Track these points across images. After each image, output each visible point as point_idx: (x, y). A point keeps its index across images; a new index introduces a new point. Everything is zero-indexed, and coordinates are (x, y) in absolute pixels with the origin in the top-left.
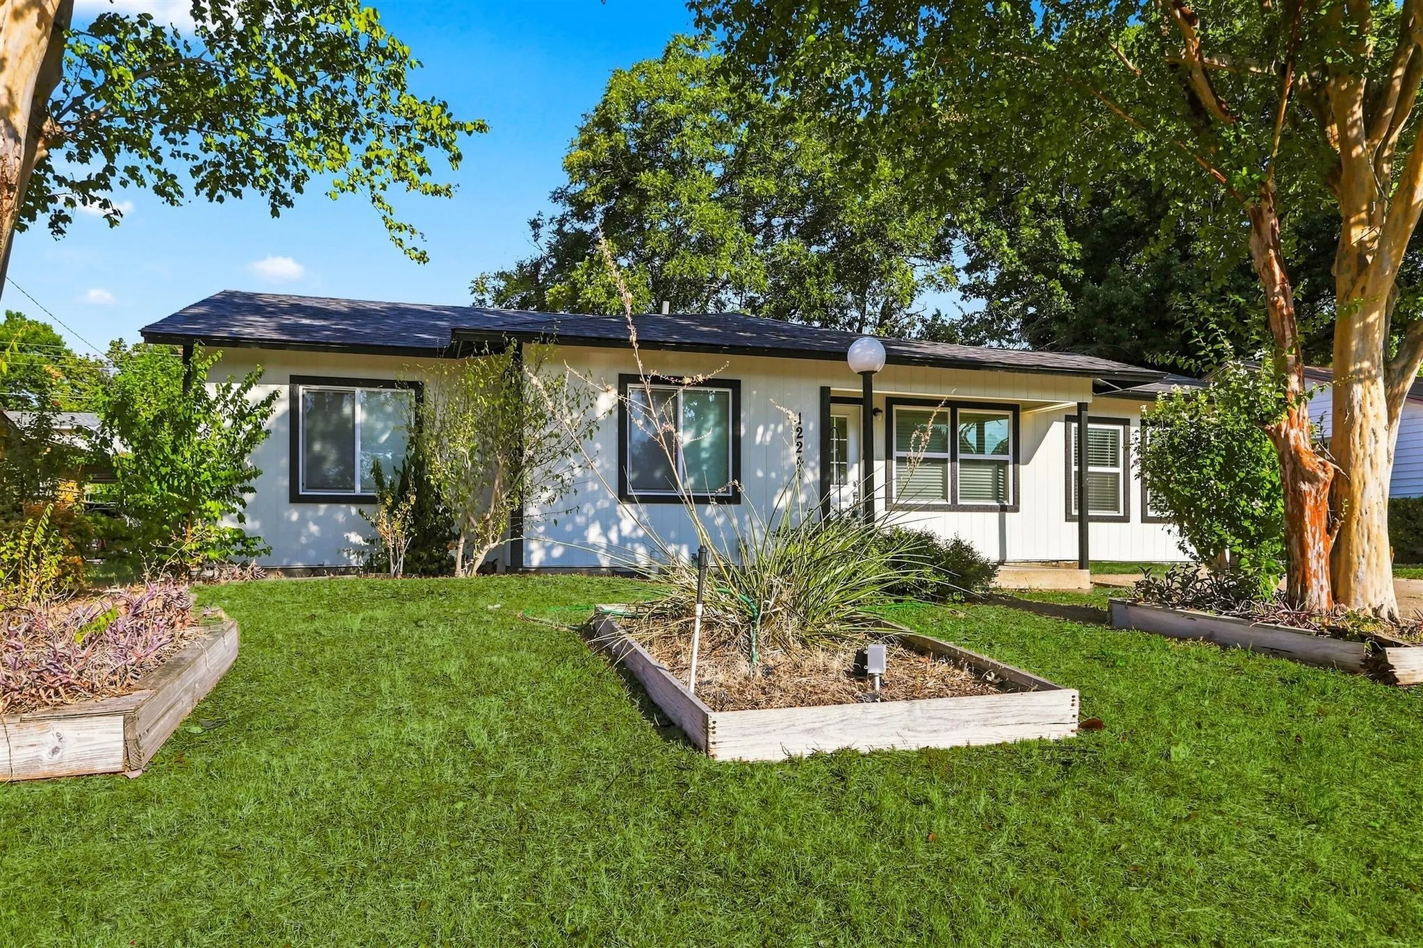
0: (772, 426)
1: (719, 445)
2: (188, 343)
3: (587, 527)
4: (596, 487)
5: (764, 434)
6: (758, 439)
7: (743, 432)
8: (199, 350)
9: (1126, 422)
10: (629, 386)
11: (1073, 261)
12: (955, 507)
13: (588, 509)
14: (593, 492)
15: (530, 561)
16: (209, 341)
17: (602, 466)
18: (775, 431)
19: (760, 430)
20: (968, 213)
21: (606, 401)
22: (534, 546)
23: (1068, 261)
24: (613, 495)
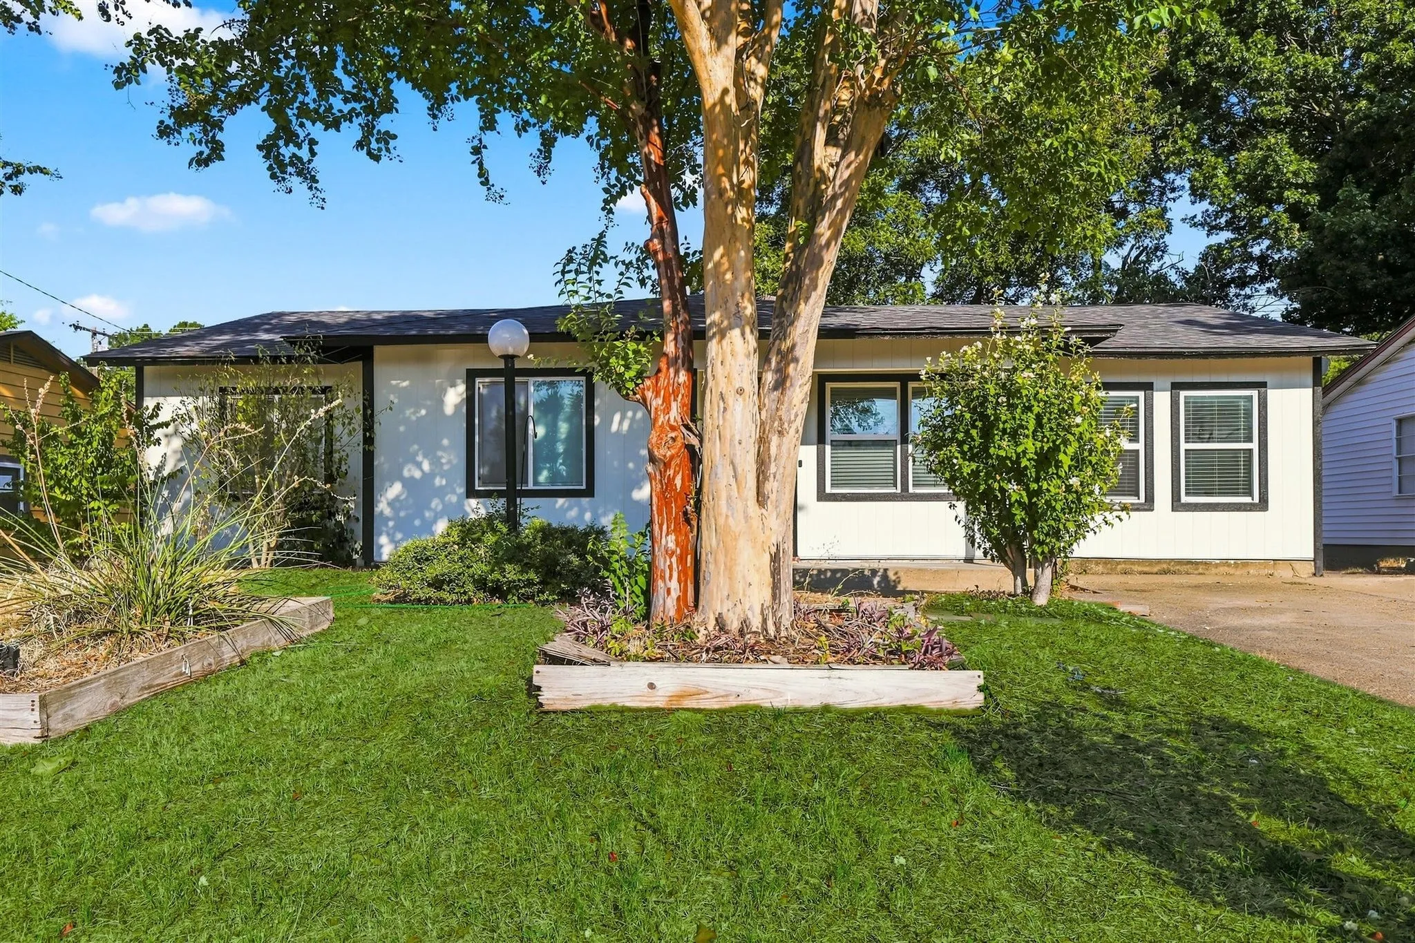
0: (630, 414)
1: (572, 437)
2: (139, 365)
3: (435, 521)
4: (444, 482)
5: (621, 423)
6: (615, 427)
7: (597, 421)
8: (148, 370)
9: (1148, 387)
10: (478, 380)
11: (1304, 185)
12: (905, 496)
13: (435, 503)
14: (441, 487)
15: (380, 555)
16: (154, 361)
17: (449, 462)
18: (633, 419)
19: (617, 417)
20: (1175, 142)
21: (454, 396)
22: (383, 540)
23: (1297, 186)
24: (461, 490)
